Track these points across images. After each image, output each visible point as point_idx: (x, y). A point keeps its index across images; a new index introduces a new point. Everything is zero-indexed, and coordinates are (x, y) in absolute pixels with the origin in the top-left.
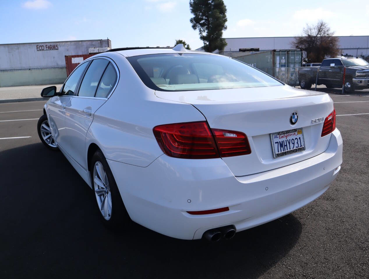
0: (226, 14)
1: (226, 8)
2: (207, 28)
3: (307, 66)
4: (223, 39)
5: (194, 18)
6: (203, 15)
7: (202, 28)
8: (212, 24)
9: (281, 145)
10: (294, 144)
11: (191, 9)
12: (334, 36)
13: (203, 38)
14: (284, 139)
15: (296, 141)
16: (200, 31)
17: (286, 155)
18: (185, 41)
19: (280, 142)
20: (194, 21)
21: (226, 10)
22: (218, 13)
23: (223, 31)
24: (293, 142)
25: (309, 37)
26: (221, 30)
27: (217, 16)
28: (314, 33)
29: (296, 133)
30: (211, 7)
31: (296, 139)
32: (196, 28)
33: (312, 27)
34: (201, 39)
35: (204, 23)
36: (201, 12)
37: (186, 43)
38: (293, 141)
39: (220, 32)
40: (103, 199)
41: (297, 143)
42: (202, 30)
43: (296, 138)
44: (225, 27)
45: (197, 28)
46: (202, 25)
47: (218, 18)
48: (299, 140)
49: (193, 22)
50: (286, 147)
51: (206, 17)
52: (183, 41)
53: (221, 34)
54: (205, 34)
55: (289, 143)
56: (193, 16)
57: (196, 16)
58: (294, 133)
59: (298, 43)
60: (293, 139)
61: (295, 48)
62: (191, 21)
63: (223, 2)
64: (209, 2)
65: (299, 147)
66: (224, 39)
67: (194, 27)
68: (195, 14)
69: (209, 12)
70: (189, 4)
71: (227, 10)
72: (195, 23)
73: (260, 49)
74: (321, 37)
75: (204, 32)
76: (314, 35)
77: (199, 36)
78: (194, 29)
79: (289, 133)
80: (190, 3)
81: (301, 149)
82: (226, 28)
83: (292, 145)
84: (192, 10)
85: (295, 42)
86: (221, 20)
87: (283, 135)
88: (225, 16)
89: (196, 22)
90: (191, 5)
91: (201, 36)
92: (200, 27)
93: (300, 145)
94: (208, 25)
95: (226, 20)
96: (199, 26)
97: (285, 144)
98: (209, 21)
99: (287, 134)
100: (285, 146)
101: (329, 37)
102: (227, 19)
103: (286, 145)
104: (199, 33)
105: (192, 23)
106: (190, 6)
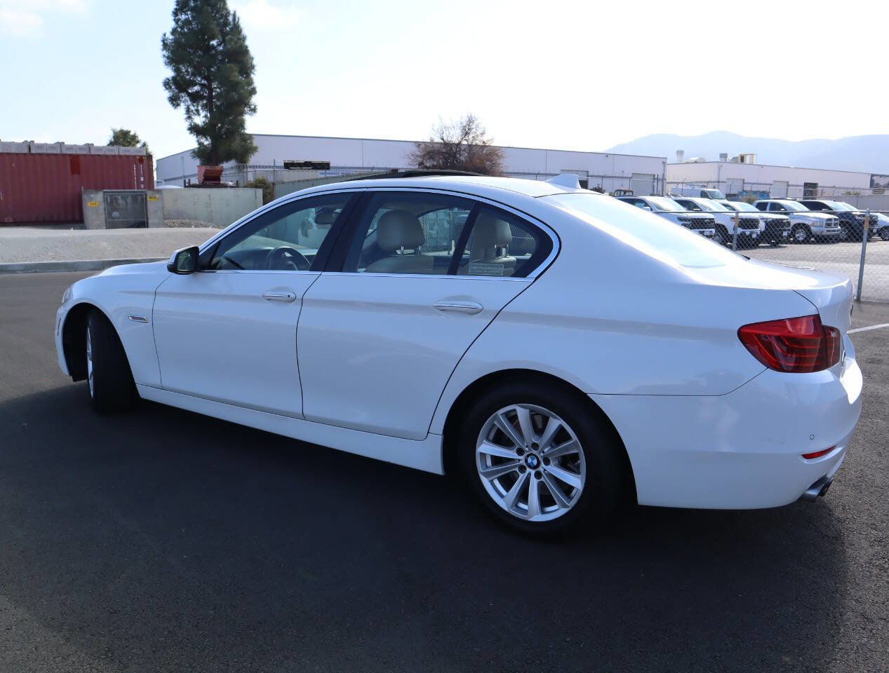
0: (252, 76)
1: (255, 62)
2: (204, 107)
4: (247, 134)
5: (174, 78)
6: (194, 75)
7: (194, 106)
8: (219, 95)
11: (164, 56)
12: (492, 145)
13: (194, 129)
16: (188, 111)
18: (137, 134)
20: (173, 87)
21: (253, 67)
22: (237, 74)
23: (247, 117)
25: (446, 144)
26: (242, 113)
27: (232, 79)
28: (454, 137)
30: (214, 57)
32: (178, 105)
33: (448, 123)
34: (192, 133)
35: (197, 92)
36: (191, 63)
37: (140, 138)
39: (239, 117)
42: (192, 111)
44: (253, 107)
45: (182, 104)
46: (195, 98)
47: (234, 86)
49: (170, 87)
51: (203, 78)
52: (132, 133)
53: (242, 125)
54: (199, 120)
56: (169, 73)
57: (178, 75)
59: (423, 157)
61: (417, 167)
62: (167, 84)
63: (247, 47)
64: (213, 45)
66: (251, 136)
67: (174, 101)
68: (177, 70)
69: (212, 67)
70: (162, 43)
71: (256, 68)
72: (176, 91)
73: (331, 165)
74: (470, 146)
75: (199, 115)
76: (455, 140)
77: (186, 124)
78: (174, 105)
80: (163, 41)
82: (254, 110)
84: (168, 58)
85: (418, 153)
86: (242, 91)
88: (250, 83)
89: (178, 88)
90: (165, 46)
91: (191, 125)
92: (189, 103)
94: (210, 98)
95: (253, 91)
96: (188, 98)
98: (211, 90)
101: (485, 146)
102: (257, 90)
104: (186, 116)
105: (167, 91)
106: (161, 47)
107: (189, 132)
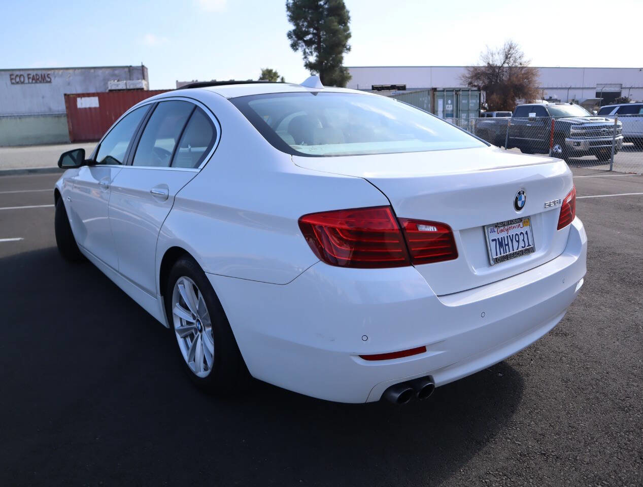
0: (349, 24)
1: (350, 14)
2: (316, 49)
3: (487, 117)
4: (344, 67)
5: (294, 31)
6: (308, 27)
7: (309, 49)
8: (324, 41)
9: (501, 245)
10: (518, 242)
11: (288, 15)
12: (530, 66)
13: (309, 66)
14: (504, 234)
15: (521, 237)
16: (305, 53)
17: (508, 259)
18: (277, 72)
19: (498, 239)
20: (294, 37)
21: (349, 18)
22: (336, 24)
23: (344, 55)
24: (517, 240)
25: (490, 67)
26: (341, 52)
27: (333, 28)
28: (498, 61)
29: (521, 224)
30: (322, 12)
31: (522, 235)
32: (297, 49)
33: (494, 51)
34: (306, 68)
35: (311, 39)
36: (306, 20)
37: (279, 74)
38: (517, 236)
39: (339, 56)
40: (190, 344)
41: (523, 240)
42: (307, 53)
43: (522, 233)
44: (348, 47)
45: (300, 48)
46: (309, 43)
47: (335, 32)
48: (525, 236)
49: (292, 37)
50: (507, 247)
51: (314, 29)
52: (274, 71)
53: (340, 60)
54: (313, 59)
55: (512, 241)
56: (291, 27)
57: (297, 28)
58: (518, 224)
59: (472, 77)
60: (517, 234)
61: (467, 86)
62: (289, 35)
63: (344, 4)
64: (320, 4)
65: (526, 247)
66: (346, 68)
67: (294, 46)
68: (297, 25)
69: (321, 20)
70: (286, 6)
71: (351, 18)
72: (296, 39)
73: (407, 87)
74: (510, 68)
75: (312, 55)
76: (499, 64)
77: (303, 63)
78: (294, 49)
79: (511, 224)
80: (287, 5)
81: (529, 250)
82: (349, 49)
83: (515, 244)
84: (290, 16)
85: (468, 75)
86: (340, 36)
87: (502, 228)
88: (347, 29)
89: (297, 37)
90: (288, 8)
91: (306, 63)
92: (305, 47)
93: (527, 245)
94: (319, 43)
95: (349, 36)
96: (303, 44)
97: (506, 243)
98: (320, 37)
99: (509, 226)
100: (506, 245)
101: (523, 68)
102: (352, 34)
103: (508, 245)
104: (303, 57)
105: (290, 40)
106: (286, 9)
107: (305, 67)
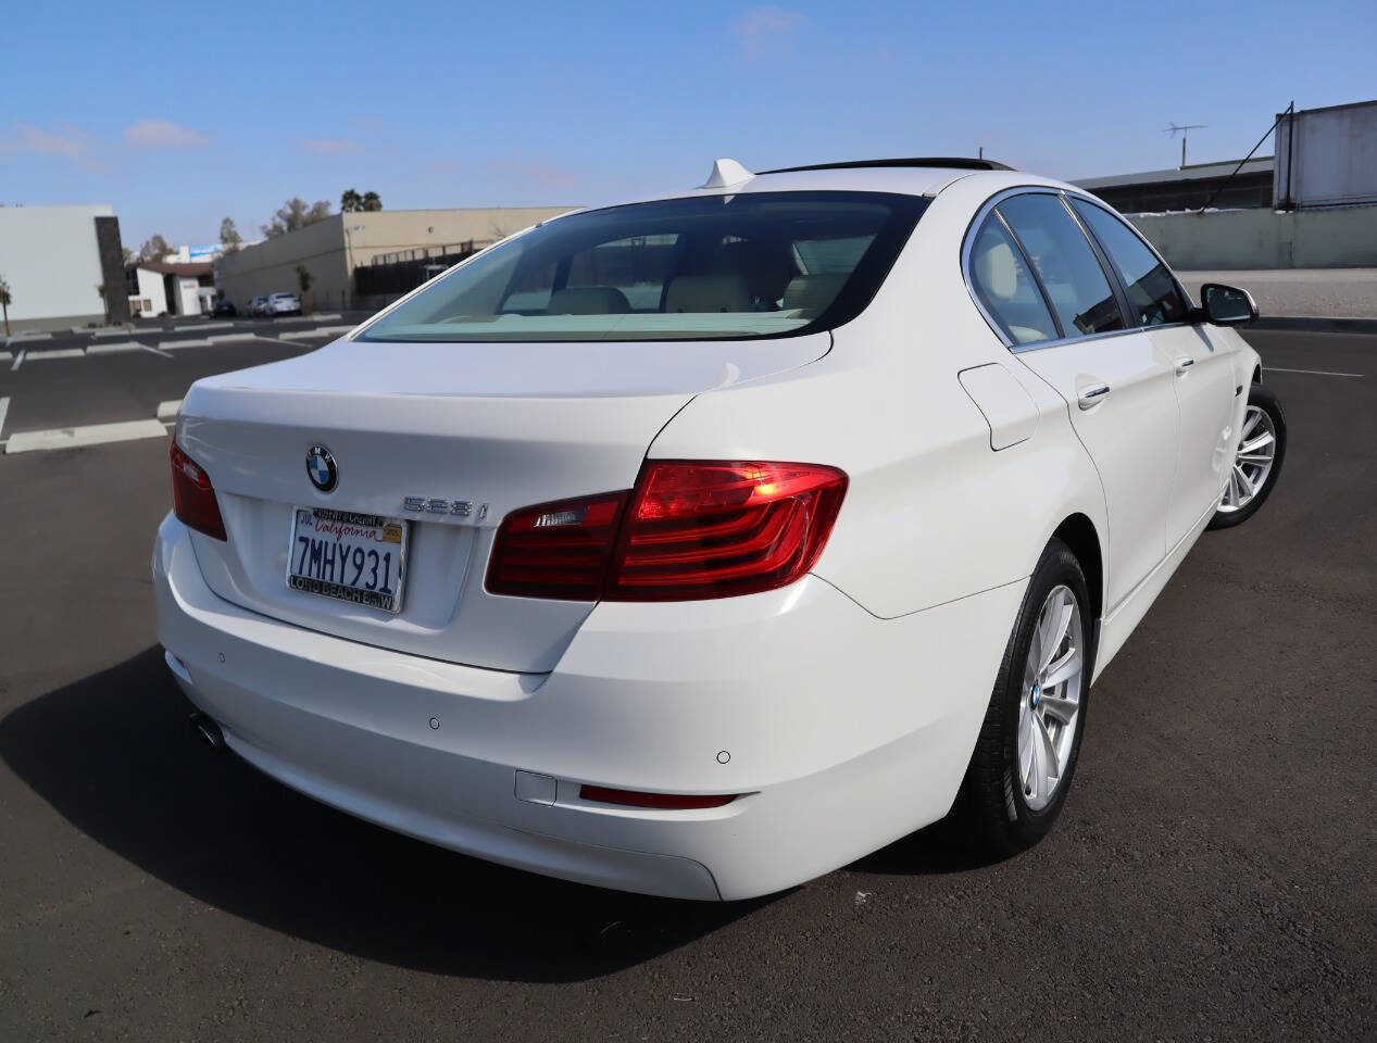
9: (316, 555)
10: (360, 568)
14: (331, 538)
15: (369, 563)
17: (320, 592)
19: (313, 541)
24: (359, 562)
29: (380, 533)
31: (373, 556)
38: (359, 555)
41: (374, 570)
43: (373, 553)
48: (382, 564)
50: (328, 567)
55: (344, 559)
58: (370, 529)
60: (359, 550)
65: (377, 590)
79: (348, 521)
81: (376, 599)
83: (351, 570)
87: (329, 523)
93: (380, 584)
97: (329, 557)
99: (345, 526)
100: (326, 561)
103: (332, 562)
